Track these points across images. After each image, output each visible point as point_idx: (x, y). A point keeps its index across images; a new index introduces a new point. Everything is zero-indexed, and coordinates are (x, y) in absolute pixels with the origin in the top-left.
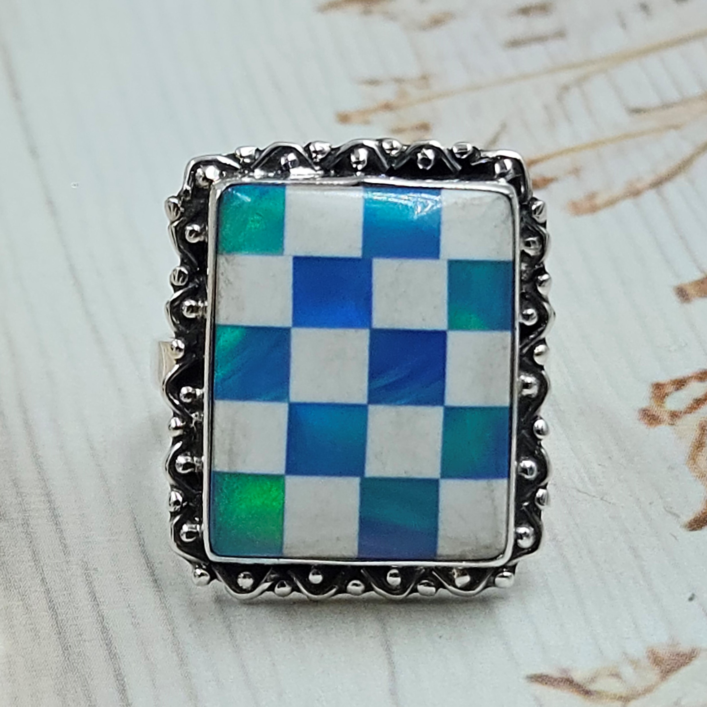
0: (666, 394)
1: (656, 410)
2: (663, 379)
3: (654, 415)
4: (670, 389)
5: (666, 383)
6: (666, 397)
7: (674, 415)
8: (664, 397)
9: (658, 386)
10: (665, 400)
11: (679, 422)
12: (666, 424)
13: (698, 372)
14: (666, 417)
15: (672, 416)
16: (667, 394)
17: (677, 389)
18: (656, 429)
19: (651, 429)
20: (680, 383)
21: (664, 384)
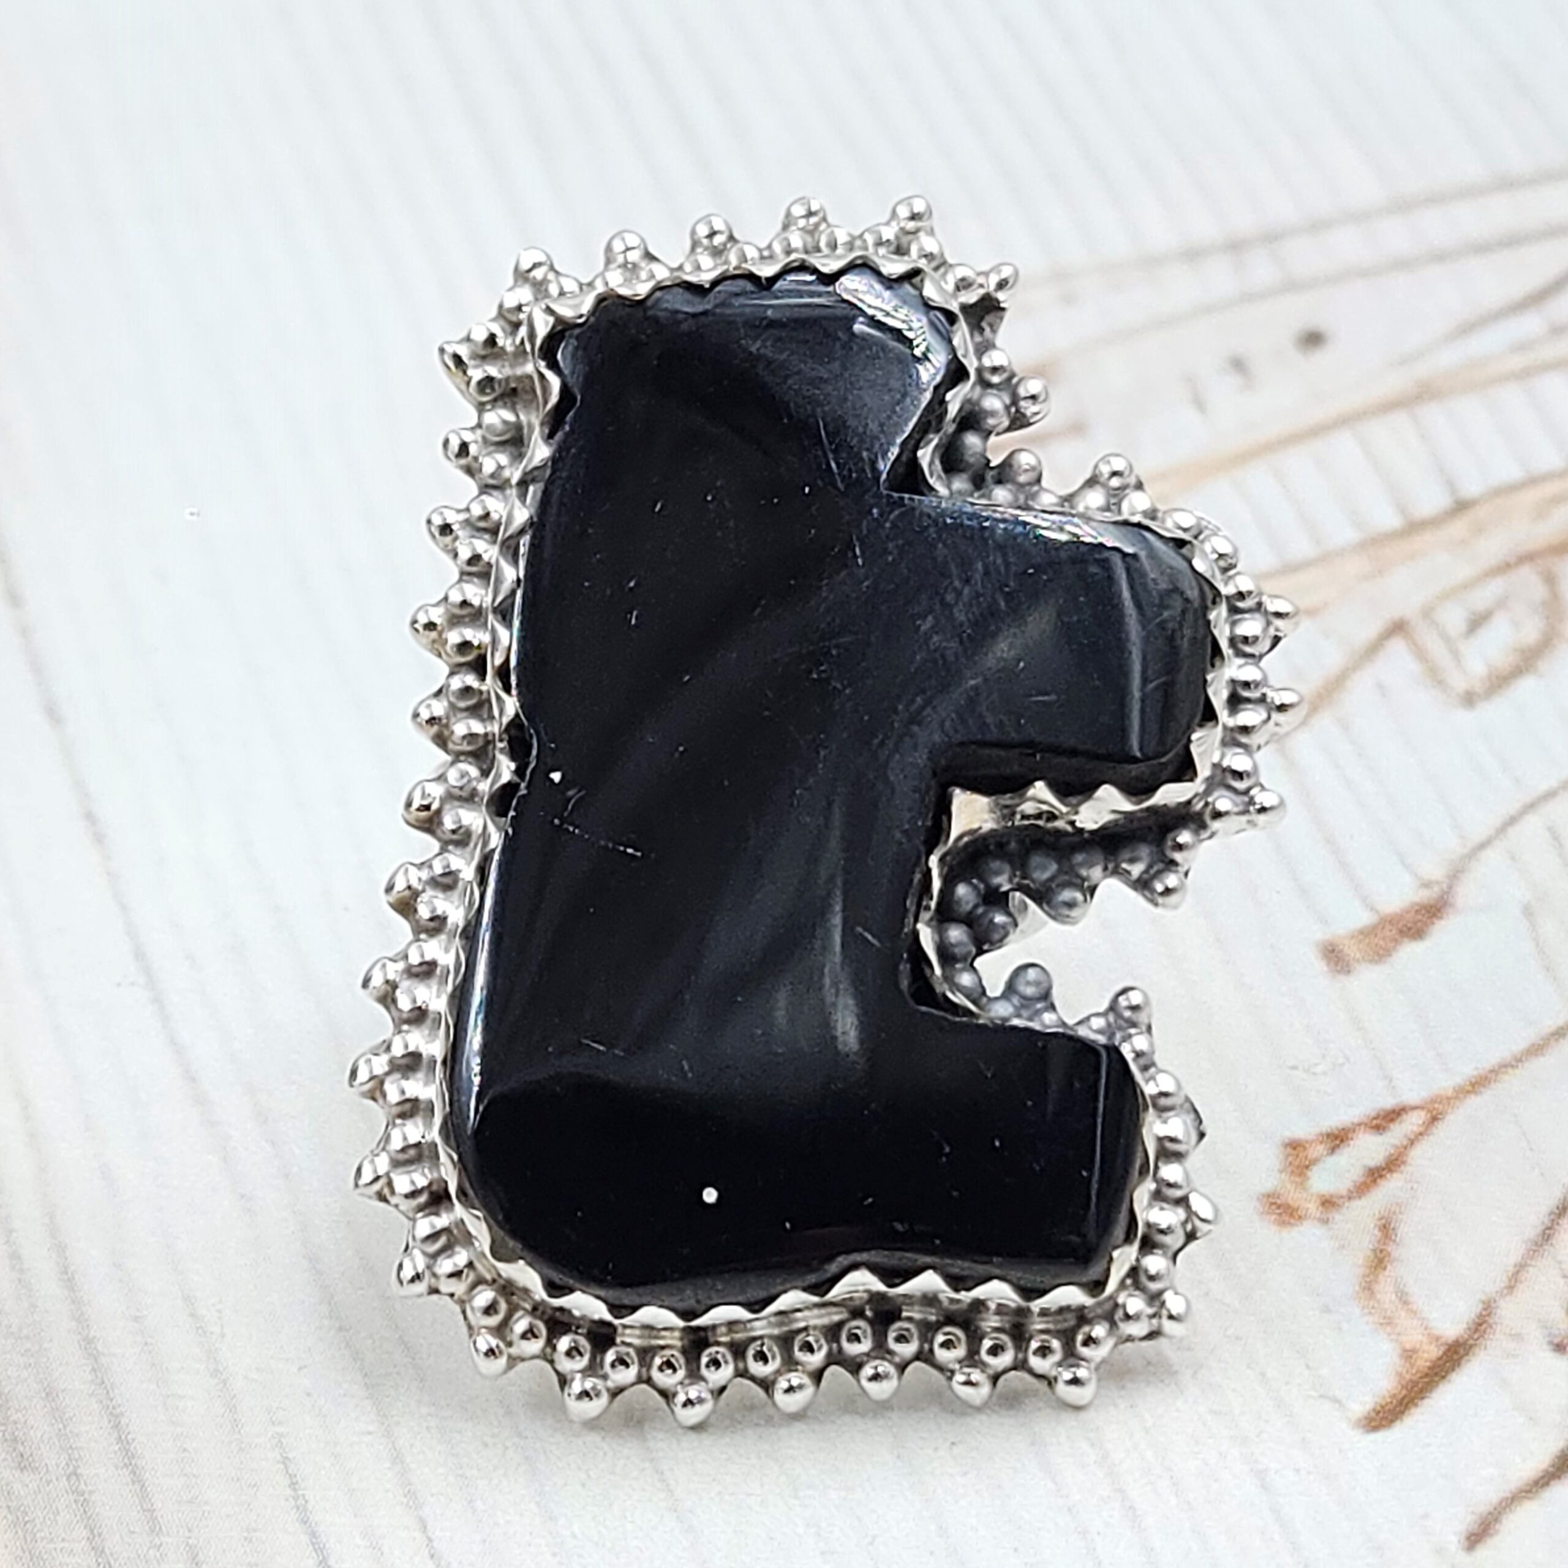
0: (1311, 1160)
1: (1292, 1196)
2: (1304, 1131)
3: (1289, 1206)
5: (1310, 1139)
6: (1312, 1166)
7: (1328, 1203)
8: (1307, 1167)
9: (1295, 1146)
10: (1309, 1173)
11: (1337, 1216)
12: (1313, 1222)
13: (1373, 1114)
14: (1313, 1207)
15: (1324, 1205)
17: (1333, 1150)
18: (1294, 1233)
19: (1286, 1233)
20: (1338, 1139)
21: (1307, 1142)
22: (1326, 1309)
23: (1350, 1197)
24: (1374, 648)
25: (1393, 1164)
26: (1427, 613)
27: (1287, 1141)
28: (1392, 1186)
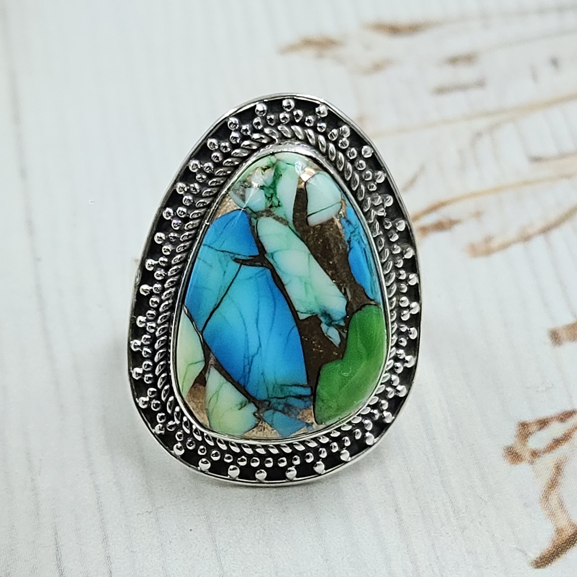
0: (530, 433)
1: (519, 449)
2: (529, 417)
3: (517, 454)
4: (534, 428)
5: (531, 422)
6: (529, 435)
7: (535, 454)
9: (524, 425)
10: (528, 439)
11: (538, 461)
12: (526, 462)
14: (527, 455)
15: (532, 455)
17: (540, 429)
19: (513, 466)
20: (543, 423)
21: (529, 424)
22: (526, 505)
23: (544, 452)
25: (566, 438)
27: (521, 422)
28: (564, 448)
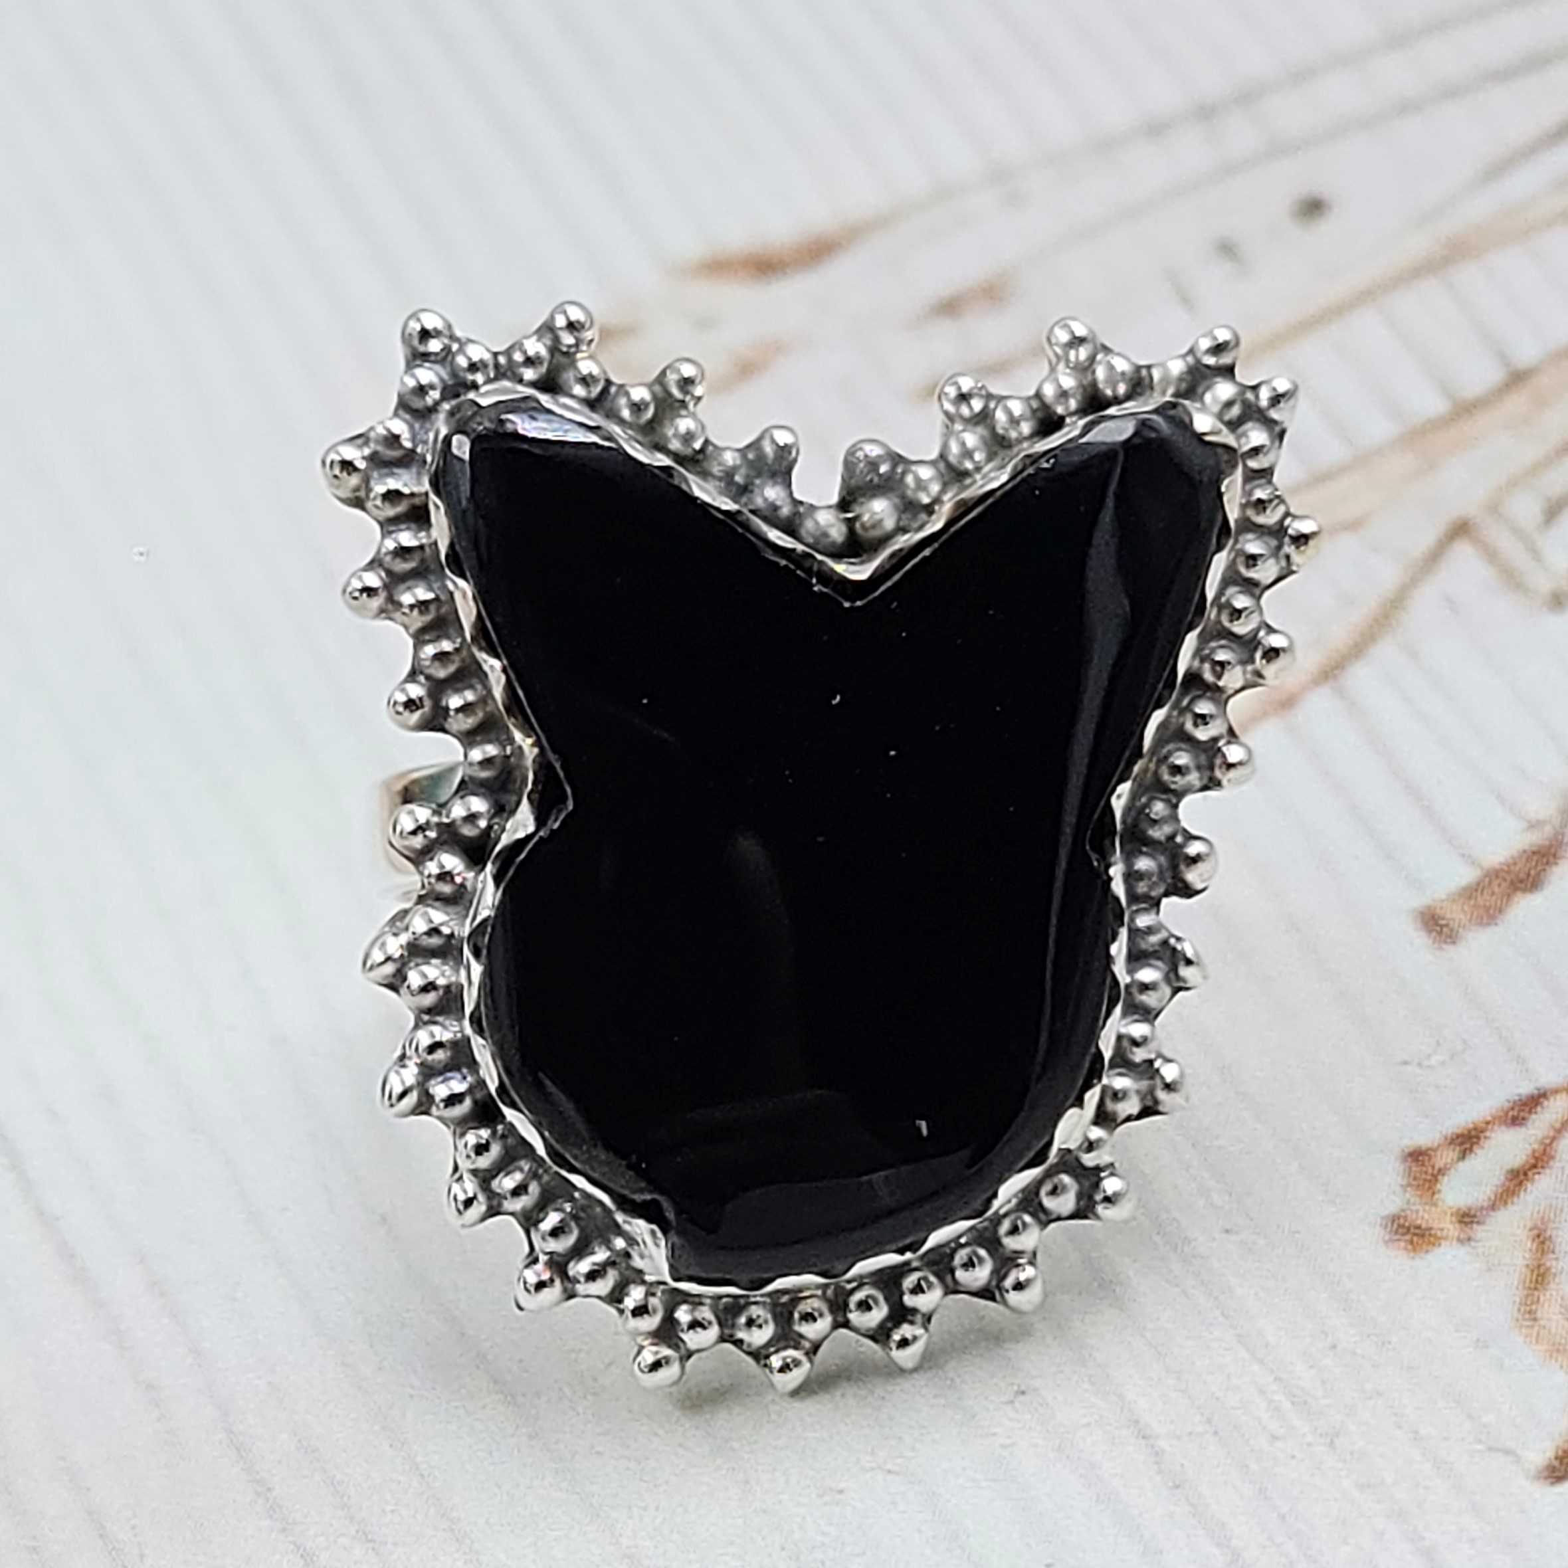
0: (1439, 1170)
1: (1424, 1215)
2: (1426, 1136)
3: (1419, 1227)
4: (1446, 1157)
5: (1436, 1144)
6: (1440, 1177)
7: (1467, 1218)
9: (1417, 1156)
10: (1438, 1186)
11: (1479, 1231)
12: (1452, 1243)
15: (1460, 1222)
16: (1442, 1172)
17: (1463, 1156)
18: (1430, 1257)
20: (1468, 1140)
21: (1430, 1149)
22: (1482, 1344)
23: (1493, 1207)
24: (1435, 556)
25: (1539, 1161)
26: (1494, 508)
27: (1407, 1150)
28: (1542, 1186)
